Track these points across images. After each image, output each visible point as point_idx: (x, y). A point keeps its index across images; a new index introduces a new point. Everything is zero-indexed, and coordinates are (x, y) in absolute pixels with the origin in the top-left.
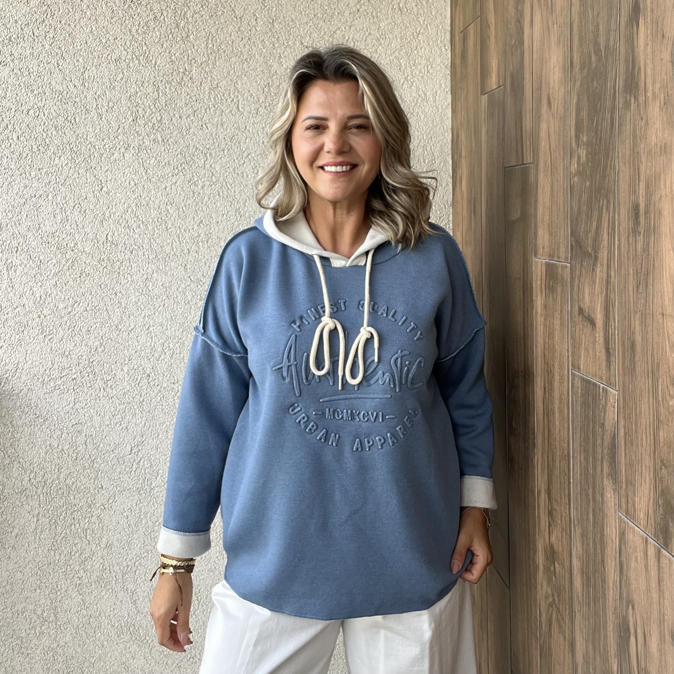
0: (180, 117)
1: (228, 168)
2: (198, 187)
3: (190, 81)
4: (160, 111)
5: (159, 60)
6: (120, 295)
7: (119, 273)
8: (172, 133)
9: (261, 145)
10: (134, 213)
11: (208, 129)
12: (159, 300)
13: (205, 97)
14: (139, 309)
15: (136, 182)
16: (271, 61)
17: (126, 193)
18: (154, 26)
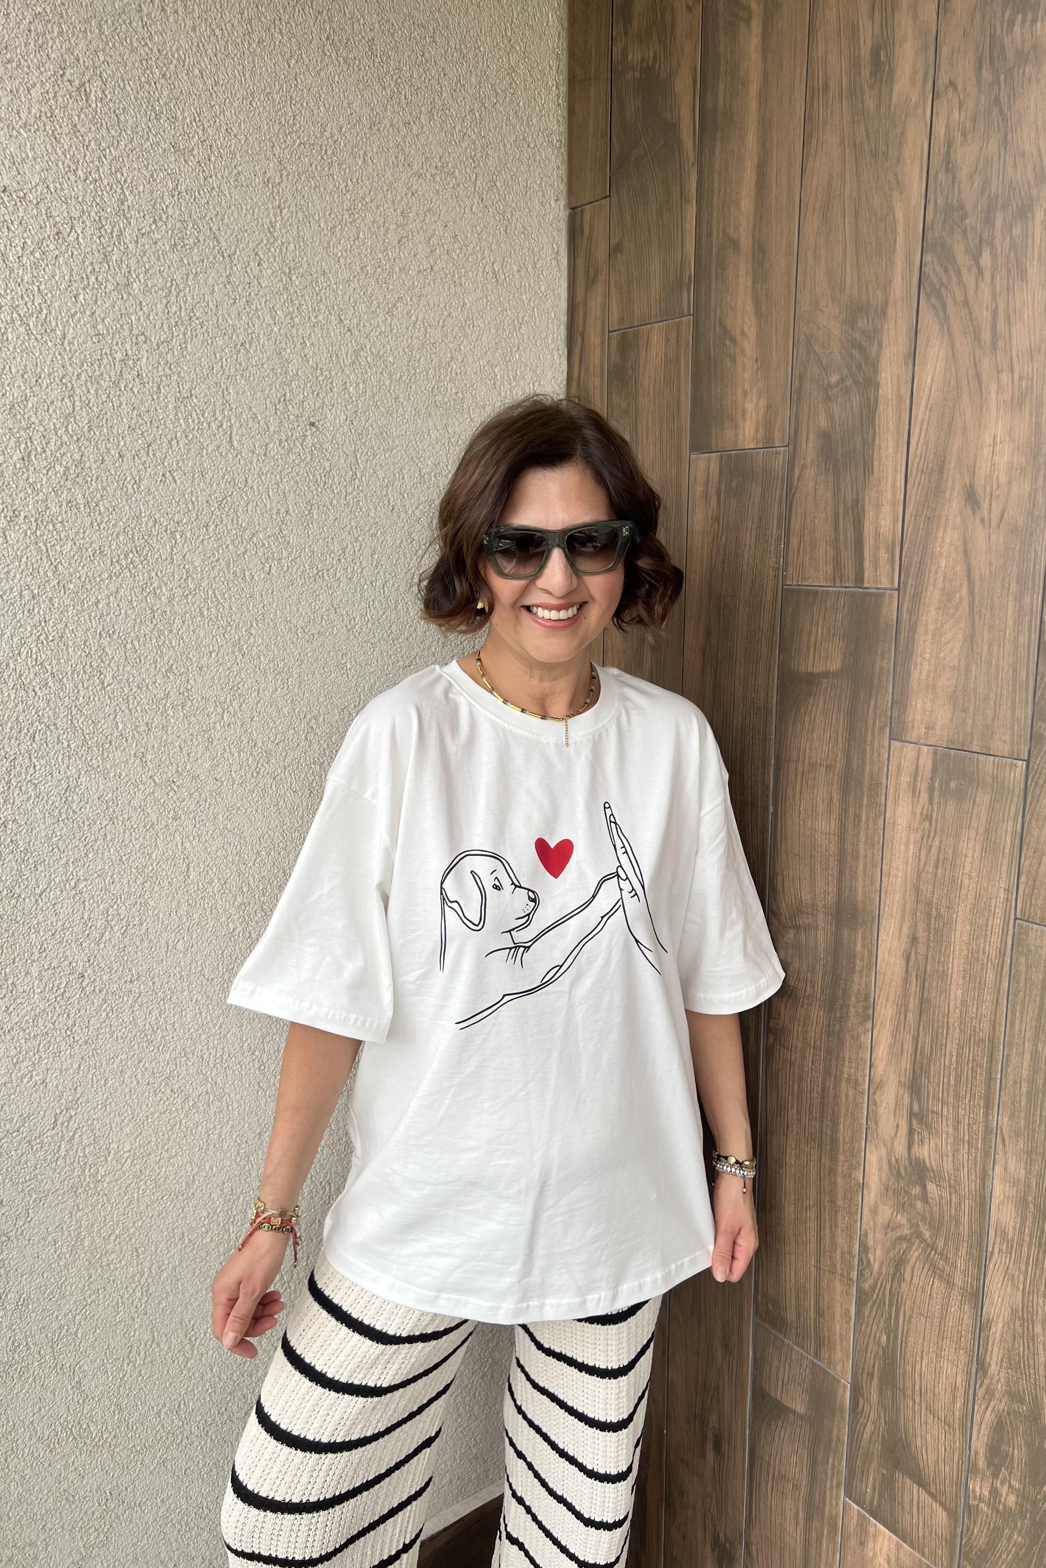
0: (121, 456)
1: (217, 561)
2: (160, 599)
3: (137, 380)
4: (78, 439)
5: (71, 331)
6: (14, 827)
7: (9, 782)
8: (104, 489)
9: (274, 517)
10: (34, 656)
11: (175, 481)
12: (95, 828)
13: (168, 416)
14: (56, 850)
15: (36, 592)
16: (289, 351)
17: (15, 614)
18: (57, 252)
